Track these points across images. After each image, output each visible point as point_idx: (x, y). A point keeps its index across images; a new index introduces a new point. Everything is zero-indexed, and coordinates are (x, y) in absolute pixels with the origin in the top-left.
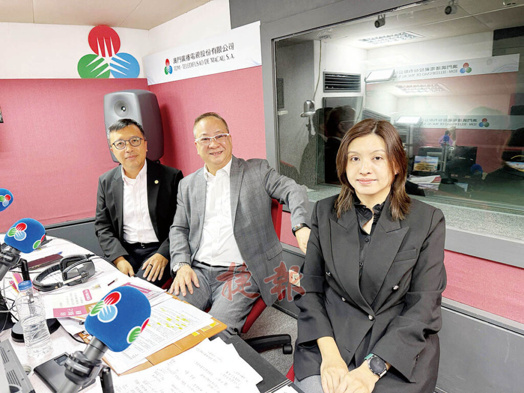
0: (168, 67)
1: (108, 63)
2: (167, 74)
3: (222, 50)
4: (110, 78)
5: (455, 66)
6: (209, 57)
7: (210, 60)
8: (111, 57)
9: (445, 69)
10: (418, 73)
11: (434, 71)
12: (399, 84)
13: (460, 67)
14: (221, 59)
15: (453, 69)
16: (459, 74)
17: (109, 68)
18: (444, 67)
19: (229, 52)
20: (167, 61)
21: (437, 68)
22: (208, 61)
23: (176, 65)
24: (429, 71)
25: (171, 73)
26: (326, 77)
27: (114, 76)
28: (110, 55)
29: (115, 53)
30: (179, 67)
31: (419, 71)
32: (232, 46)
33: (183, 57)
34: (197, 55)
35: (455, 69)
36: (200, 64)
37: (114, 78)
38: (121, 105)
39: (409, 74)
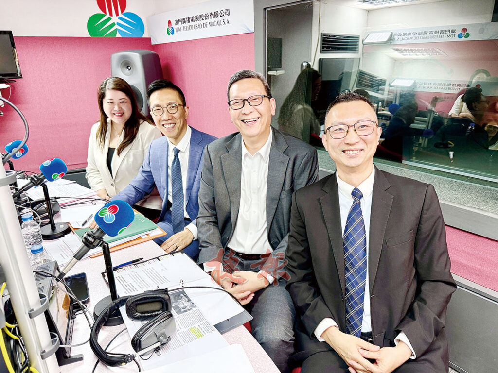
0: (170, 29)
2: (169, 34)
3: (219, 15)
4: (117, 37)
5: (453, 31)
6: (207, 21)
8: (118, 17)
10: (416, 36)
11: (432, 35)
12: (397, 47)
13: (458, 32)
14: (218, 24)
15: (451, 34)
16: (457, 39)
17: (116, 27)
18: (442, 32)
19: (226, 18)
20: (169, 22)
21: (436, 32)
22: (206, 25)
23: (177, 26)
24: (428, 35)
25: (173, 34)
26: (324, 38)
27: (121, 35)
28: (117, 14)
29: (122, 13)
30: (180, 29)
31: (418, 34)
32: (228, 12)
33: (184, 19)
34: (196, 19)
35: (453, 33)
36: (199, 27)
37: (120, 37)
38: (127, 64)
39: (407, 36)
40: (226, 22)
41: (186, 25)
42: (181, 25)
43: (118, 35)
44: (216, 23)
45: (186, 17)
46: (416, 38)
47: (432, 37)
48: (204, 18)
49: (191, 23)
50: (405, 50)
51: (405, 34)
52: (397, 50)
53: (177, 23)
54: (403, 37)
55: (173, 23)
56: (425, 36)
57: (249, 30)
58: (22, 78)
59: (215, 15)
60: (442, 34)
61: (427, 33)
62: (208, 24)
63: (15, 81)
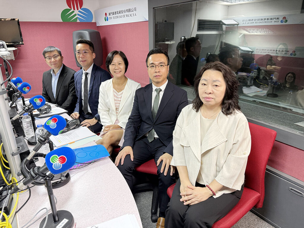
0: (106, 18)
1: (77, 13)
2: (106, 21)
3: (131, 11)
4: (77, 22)
5: (278, 19)
6: (125, 14)
7: (125, 15)
8: (78, 10)
9: (272, 20)
11: (265, 21)
13: (281, 19)
14: (130, 16)
15: (276, 20)
16: (280, 23)
17: (77, 16)
18: (271, 19)
19: (134, 12)
20: (106, 14)
21: (268, 19)
22: (124, 16)
23: (110, 16)
24: (263, 21)
25: (107, 21)
26: (199, 22)
28: (78, 9)
29: (80, 8)
30: (111, 18)
31: (257, 20)
32: (135, 9)
33: (113, 12)
34: (119, 12)
35: (278, 20)
36: (121, 17)
37: (79, 22)
39: (251, 22)
40: (134, 15)
41: (114, 16)
48: (123, 12)
49: (117, 15)
55: (108, 14)
58: (24, 44)
59: (129, 10)
60: (271, 20)
63: (21, 46)
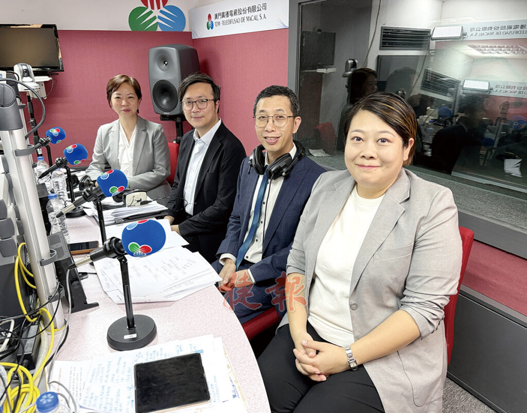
0: (210, 23)
2: (208, 29)
4: (157, 31)
6: (245, 15)
8: (159, 10)
10: (498, 31)
12: (472, 44)
17: (157, 20)
20: (210, 16)
23: (217, 20)
24: (512, 30)
25: (212, 28)
27: (161, 28)
28: (159, 8)
29: (163, 6)
30: (219, 23)
31: (500, 29)
32: (265, 6)
33: (223, 13)
34: (235, 13)
36: (237, 22)
37: (161, 30)
38: (164, 59)
39: (487, 31)
40: (263, 16)
41: (225, 19)
42: (220, 20)
43: (159, 29)
44: (253, 18)
45: (225, 11)
46: (497, 33)
47: (517, 32)
48: (242, 13)
49: (230, 18)
50: (483, 47)
51: (485, 29)
52: (474, 47)
53: (216, 17)
54: (483, 32)
55: (213, 17)
56: (509, 30)
57: (285, 26)
58: (63, 71)
59: (253, 9)
61: (511, 28)
62: (245, 18)
63: (58, 74)
